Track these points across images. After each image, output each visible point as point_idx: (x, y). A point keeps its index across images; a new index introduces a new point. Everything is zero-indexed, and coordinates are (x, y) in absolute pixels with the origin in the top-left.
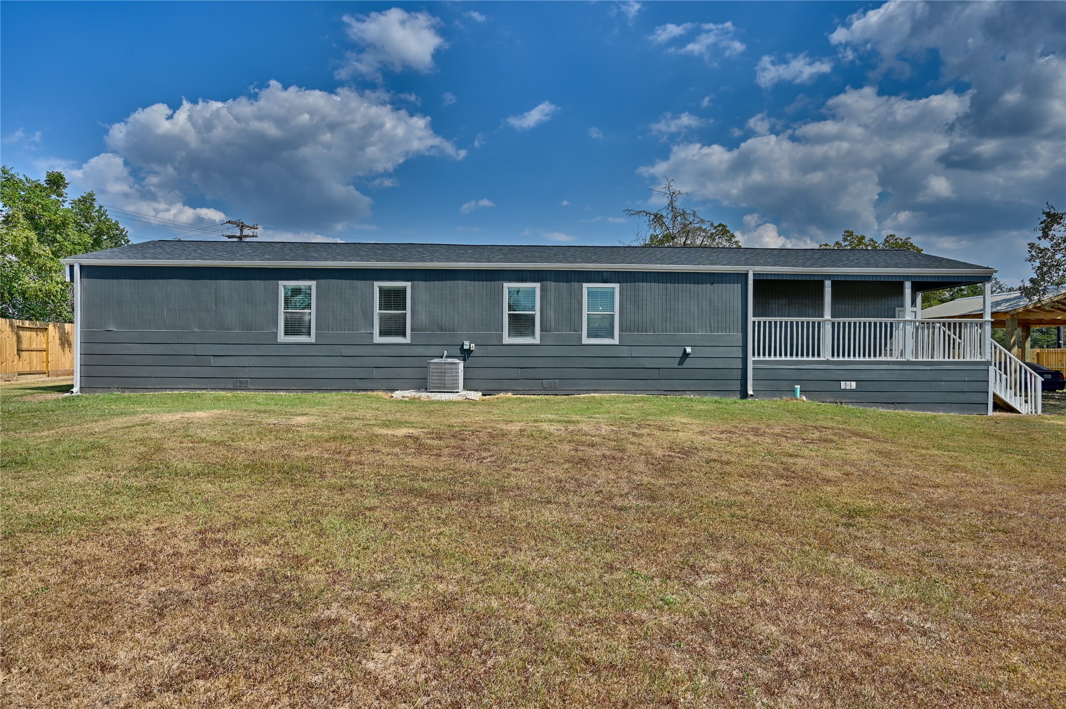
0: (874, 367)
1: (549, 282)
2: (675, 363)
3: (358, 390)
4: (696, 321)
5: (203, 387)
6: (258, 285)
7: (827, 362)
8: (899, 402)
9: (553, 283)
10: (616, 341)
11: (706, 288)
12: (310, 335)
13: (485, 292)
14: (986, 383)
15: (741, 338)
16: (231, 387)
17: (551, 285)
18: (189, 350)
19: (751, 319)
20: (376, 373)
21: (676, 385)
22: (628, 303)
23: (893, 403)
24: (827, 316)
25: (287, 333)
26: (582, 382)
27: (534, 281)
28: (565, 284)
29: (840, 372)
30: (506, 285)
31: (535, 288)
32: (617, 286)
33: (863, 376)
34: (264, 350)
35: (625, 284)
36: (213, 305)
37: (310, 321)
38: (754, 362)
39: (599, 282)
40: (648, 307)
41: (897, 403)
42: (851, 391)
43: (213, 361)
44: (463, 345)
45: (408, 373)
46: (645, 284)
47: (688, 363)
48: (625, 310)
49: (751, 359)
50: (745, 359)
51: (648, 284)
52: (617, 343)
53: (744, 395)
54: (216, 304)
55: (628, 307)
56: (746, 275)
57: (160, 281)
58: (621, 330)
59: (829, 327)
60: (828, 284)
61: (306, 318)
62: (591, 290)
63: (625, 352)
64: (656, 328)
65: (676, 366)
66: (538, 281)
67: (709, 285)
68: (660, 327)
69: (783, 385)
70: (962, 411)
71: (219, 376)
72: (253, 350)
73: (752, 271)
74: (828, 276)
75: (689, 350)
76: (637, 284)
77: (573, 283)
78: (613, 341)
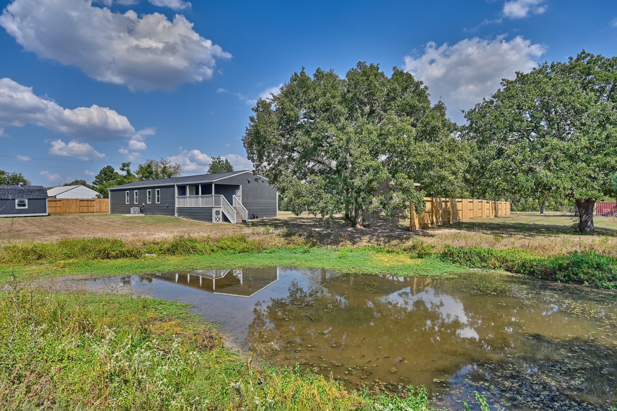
4: (169, 197)
7: (188, 208)
15: (175, 201)
24: (188, 195)
25: (127, 202)
26: (156, 212)
28: (154, 189)
30: (148, 190)
31: (151, 191)
32: (160, 189)
33: (193, 211)
37: (129, 200)
42: (191, 215)
44: (143, 204)
46: (163, 189)
47: (168, 208)
49: (176, 207)
58: (160, 200)
59: (188, 198)
60: (188, 186)
62: (158, 191)
64: (164, 199)
73: (176, 184)
78: (159, 203)
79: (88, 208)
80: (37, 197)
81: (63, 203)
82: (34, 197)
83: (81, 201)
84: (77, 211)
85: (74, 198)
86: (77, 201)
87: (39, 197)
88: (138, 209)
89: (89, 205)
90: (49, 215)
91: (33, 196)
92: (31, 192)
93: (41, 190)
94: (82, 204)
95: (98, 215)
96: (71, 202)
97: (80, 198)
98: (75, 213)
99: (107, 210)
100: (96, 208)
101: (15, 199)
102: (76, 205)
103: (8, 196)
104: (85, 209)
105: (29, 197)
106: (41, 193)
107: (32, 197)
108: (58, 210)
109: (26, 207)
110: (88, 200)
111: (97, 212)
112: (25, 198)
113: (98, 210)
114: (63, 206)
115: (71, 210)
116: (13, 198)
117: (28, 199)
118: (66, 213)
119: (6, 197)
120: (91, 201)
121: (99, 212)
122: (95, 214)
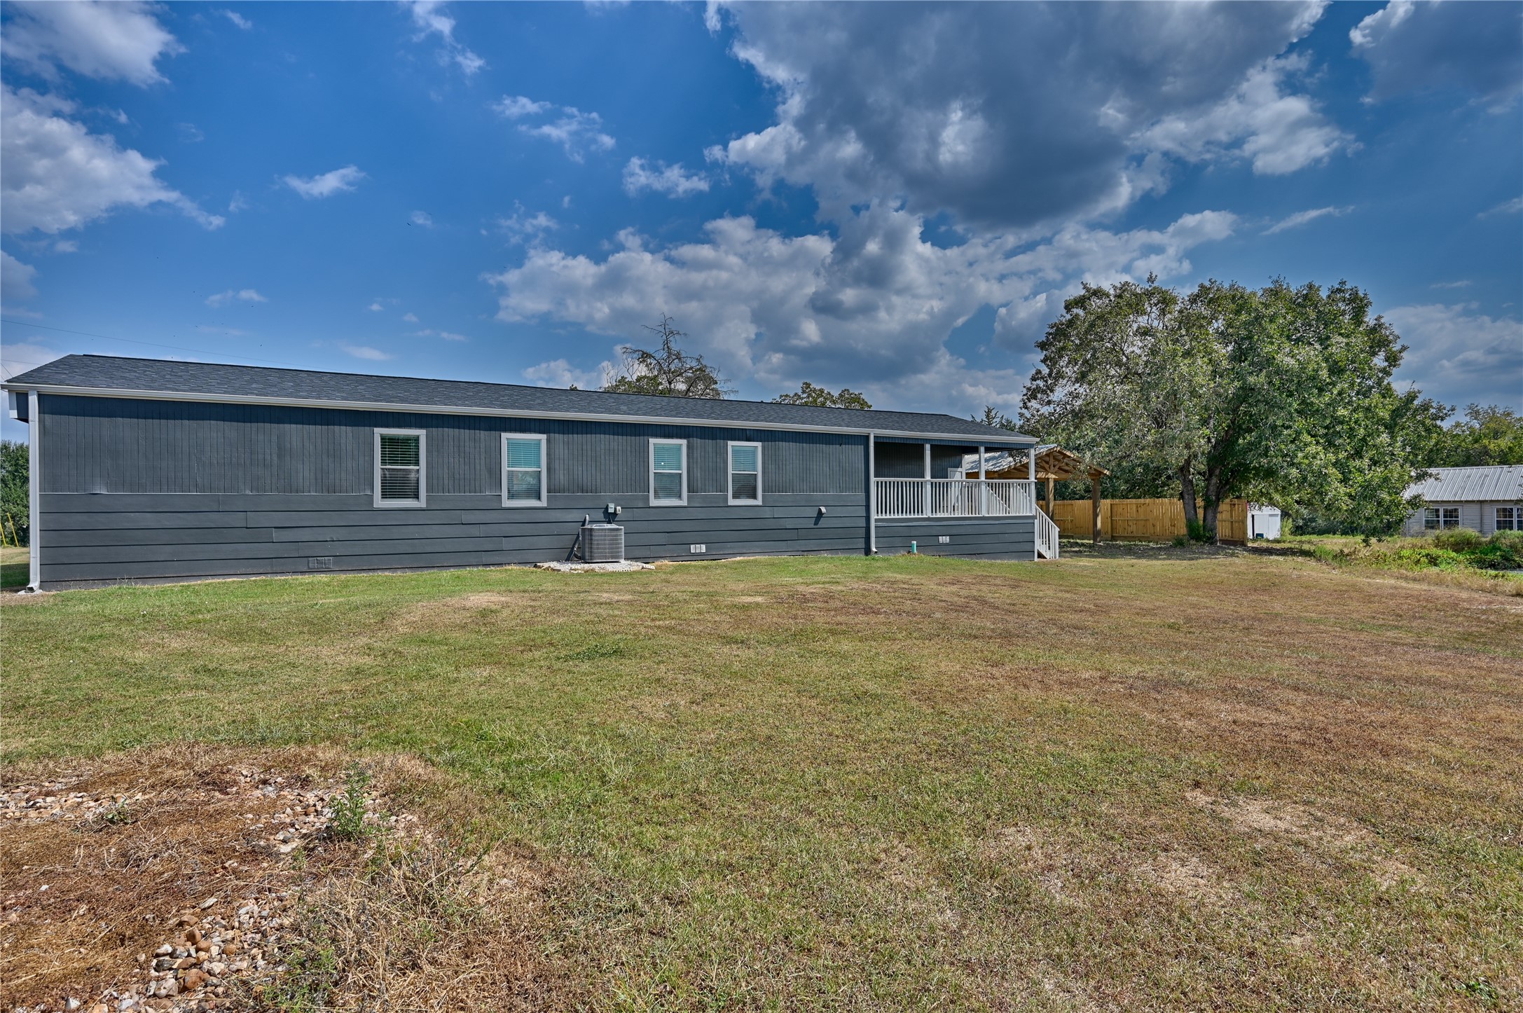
0: (961, 522)
1: (695, 439)
2: (811, 524)
3: (488, 565)
4: (828, 481)
5: (261, 571)
6: (344, 433)
7: (929, 519)
8: (979, 552)
9: (699, 440)
10: (759, 502)
11: (834, 449)
12: (418, 498)
13: (629, 448)
14: (1033, 533)
15: (864, 498)
16: (305, 569)
17: (697, 442)
18: (238, 520)
19: (873, 479)
20: (506, 544)
21: (812, 544)
22: (770, 462)
23: (975, 554)
24: (928, 477)
25: (384, 496)
26: (728, 545)
27: (681, 437)
28: (710, 441)
29: (938, 528)
30: (652, 441)
31: (681, 445)
32: (759, 444)
33: (954, 531)
34: (354, 518)
35: (766, 443)
36: (275, 458)
37: (418, 480)
38: (877, 520)
39: (743, 440)
40: (788, 467)
41: (978, 554)
42: (946, 544)
43: (276, 535)
44: (607, 508)
45: (543, 542)
46: (784, 443)
47: (822, 523)
48: (767, 470)
49: (874, 516)
50: (868, 518)
51: (787, 444)
52: (760, 504)
53: (868, 551)
54: (279, 456)
55: (770, 466)
56: (867, 437)
57: (186, 422)
58: (764, 491)
59: (929, 487)
60: (928, 447)
61: (413, 475)
62: (736, 448)
63: (767, 513)
64: (795, 488)
65: (813, 526)
66: (685, 438)
67: (838, 446)
68: (798, 488)
69: (898, 542)
70: (1019, 558)
71: (286, 556)
72: (336, 519)
73: (873, 433)
74: (927, 441)
75: (823, 510)
76: (777, 443)
77: (718, 441)
78: (756, 502)
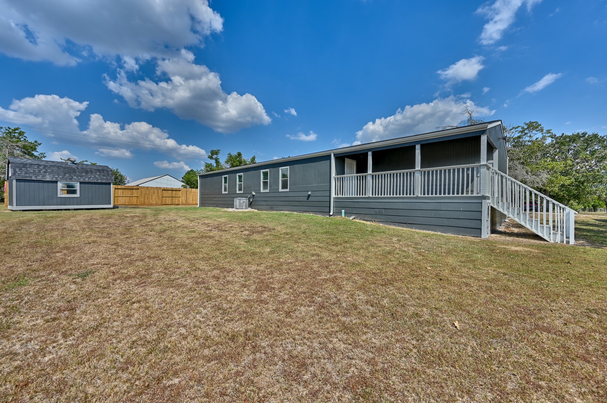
0: (395, 200)
2: (306, 199)
4: (313, 180)
7: (369, 198)
8: (410, 223)
11: (316, 164)
12: (227, 191)
13: (257, 174)
14: (480, 212)
17: (272, 169)
18: (211, 196)
19: (333, 177)
21: (306, 208)
22: (291, 173)
23: (406, 223)
24: (370, 172)
26: (279, 206)
29: (374, 203)
30: (262, 171)
31: (268, 171)
32: (288, 167)
33: (388, 206)
34: (220, 196)
35: (291, 166)
36: (214, 184)
37: (227, 187)
38: (334, 198)
39: (284, 166)
40: (298, 175)
41: (409, 224)
42: (381, 214)
43: (214, 199)
44: (252, 193)
46: (297, 165)
49: (332, 196)
50: (330, 197)
53: (329, 214)
55: (291, 175)
56: (331, 155)
57: (208, 178)
58: (290, 186)
59: (370, 178)
60: (370, 153)
62: (283, 170)
63: (291, 194)
66: (269, 169)
67: (318, 163)
68: (301, 183)
73: (333, 153)
74: (370, 150)
75: (311, 194)
76: (294, 166)
77: (276, 168)
78: (288, 190)
79: (172, 200)
80: (96, 181)
81: (141, 192)
82: (90, 180)
83: (164, 190)
84: (159, 203)
85: (155, 186)
86: (159, 190)
87: (99, 181)
88: (244, 201)
89: (174, 196)
90: (115, 207)
91: (89, 178)
92: (87, 172)
93: (103, 170)
94: (166, 194)
95: (183, 209)
96: (152, 191)
97: (163, 187)
98: (157, 204)
99: (194, 202)
100: (182, 200)
101: (56, 182)
102: (158, 196)
103: (44, 176)
104: (169, 201)
105: (82, 180)
106: (104, 176)
107: (87, 180)
108: (134, 200)
109: (78, 195)
110: (172, 190)
111: (182, 204)
112: (76, 181)
113: (184, 202)
114: (141, 196)
115: (151, 202)
116: (54, 179)
117: (81, 183)
118: (144, 204)
119: (39, 178)
120: (176, 190)
121: (185, 204)
122: (180, 206)
